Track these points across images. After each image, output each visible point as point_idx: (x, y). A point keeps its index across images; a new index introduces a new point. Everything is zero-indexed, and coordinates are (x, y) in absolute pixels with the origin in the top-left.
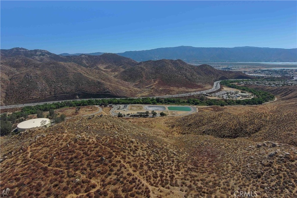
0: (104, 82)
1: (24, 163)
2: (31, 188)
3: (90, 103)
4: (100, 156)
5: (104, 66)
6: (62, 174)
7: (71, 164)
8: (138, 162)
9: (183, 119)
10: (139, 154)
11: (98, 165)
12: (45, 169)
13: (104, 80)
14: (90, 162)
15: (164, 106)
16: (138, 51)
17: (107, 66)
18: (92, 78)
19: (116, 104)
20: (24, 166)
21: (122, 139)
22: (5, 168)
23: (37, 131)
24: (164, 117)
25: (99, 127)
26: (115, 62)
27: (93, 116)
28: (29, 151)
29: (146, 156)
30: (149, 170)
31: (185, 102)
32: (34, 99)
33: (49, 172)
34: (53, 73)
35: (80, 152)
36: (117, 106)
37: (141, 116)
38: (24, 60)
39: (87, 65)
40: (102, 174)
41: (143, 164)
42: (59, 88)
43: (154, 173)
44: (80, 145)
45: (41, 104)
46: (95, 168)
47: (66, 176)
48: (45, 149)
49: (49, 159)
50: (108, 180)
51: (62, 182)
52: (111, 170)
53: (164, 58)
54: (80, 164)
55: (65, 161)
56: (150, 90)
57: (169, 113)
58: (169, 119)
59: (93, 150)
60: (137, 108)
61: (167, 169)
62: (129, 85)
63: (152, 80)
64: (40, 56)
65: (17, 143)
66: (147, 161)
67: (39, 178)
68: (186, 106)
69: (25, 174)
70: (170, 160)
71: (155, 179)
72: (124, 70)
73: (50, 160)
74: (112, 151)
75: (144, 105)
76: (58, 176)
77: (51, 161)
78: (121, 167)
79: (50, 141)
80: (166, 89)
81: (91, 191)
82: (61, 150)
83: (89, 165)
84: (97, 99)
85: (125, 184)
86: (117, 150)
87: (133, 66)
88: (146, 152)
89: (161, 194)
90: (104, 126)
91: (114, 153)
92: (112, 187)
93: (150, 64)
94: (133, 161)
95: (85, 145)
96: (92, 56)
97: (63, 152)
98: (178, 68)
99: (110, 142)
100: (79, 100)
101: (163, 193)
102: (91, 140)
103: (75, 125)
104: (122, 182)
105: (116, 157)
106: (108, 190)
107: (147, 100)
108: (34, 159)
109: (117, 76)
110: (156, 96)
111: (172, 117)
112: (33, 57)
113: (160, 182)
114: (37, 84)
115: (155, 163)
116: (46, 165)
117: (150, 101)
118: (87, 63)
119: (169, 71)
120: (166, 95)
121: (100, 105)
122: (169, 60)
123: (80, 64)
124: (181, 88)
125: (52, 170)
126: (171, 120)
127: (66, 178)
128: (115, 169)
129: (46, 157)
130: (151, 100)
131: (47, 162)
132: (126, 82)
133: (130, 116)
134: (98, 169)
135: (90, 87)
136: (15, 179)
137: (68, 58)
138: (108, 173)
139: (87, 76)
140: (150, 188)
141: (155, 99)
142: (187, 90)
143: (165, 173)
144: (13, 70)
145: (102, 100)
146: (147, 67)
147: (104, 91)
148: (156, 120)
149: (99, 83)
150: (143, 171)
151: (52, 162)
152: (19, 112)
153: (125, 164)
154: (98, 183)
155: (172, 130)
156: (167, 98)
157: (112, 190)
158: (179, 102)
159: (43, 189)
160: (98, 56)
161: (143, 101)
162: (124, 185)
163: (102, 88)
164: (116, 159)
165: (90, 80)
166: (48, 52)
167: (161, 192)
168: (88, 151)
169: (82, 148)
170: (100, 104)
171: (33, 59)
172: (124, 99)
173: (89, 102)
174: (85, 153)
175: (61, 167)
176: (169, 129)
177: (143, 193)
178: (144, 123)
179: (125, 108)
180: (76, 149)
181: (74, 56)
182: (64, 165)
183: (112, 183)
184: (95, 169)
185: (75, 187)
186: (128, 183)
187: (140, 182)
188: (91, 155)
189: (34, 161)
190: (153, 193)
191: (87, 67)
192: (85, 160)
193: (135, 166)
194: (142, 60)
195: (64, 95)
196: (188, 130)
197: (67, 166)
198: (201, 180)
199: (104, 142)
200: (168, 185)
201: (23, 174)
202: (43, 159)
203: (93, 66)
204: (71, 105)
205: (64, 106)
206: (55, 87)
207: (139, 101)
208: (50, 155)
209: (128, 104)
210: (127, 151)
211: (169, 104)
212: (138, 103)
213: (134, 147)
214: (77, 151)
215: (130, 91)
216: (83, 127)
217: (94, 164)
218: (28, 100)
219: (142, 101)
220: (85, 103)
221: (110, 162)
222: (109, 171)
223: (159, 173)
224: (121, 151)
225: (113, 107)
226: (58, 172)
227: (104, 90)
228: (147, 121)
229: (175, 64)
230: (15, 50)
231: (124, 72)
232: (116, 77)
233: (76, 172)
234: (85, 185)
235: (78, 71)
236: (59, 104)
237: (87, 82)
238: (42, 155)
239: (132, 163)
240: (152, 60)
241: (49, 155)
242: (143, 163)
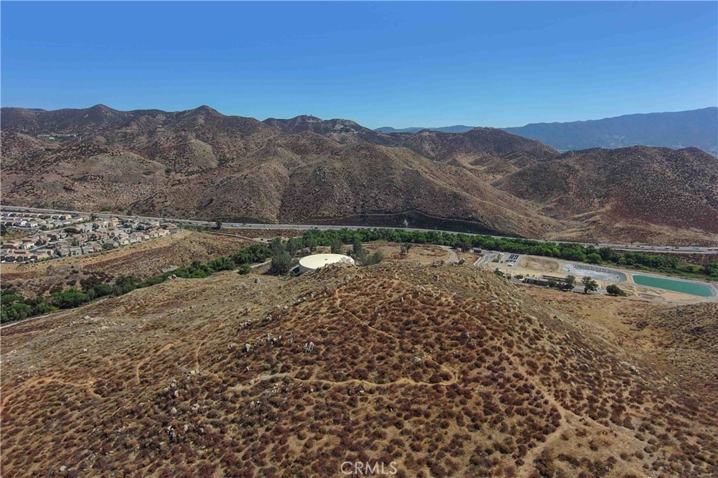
0: (468, 195)
1: (332, 313)
2: (344, 352)
3: (432, 239)
4: (460, 331)
5: (472, 159)
6: (391, 343)
7: (407, 332)
8: (539, 359)
9: (679, 313)
10: (543, 347)
11: (456, 345)
12: (364, 329)
13: (467, 191)
14: (440, 336)
15: (623, 270)
16: (563, 122)
17: (478, 158)
18: (441, 183)
19: (490, 248)
20: (333, 317)
21: (508, 311)
22: (304, 313)
23: (345, 270)
24: (619, 298)
25: (457, 282)
26: (498, 150)
27: (442, 263)
28: (337, 295)
29: (560, 355)
30: (563, 381)
31: (695, 270)
32: (324, 218)
33: (371, 334)
34: (363, 168)
35: (423, 315)
36: (492, 255)
37: (552, 285)
38: (315, 140)
39: (432, 153)
40: (462, 361)
41: (551, 367)
42: (372, 201)
43: (575, 390)
44: (423, 302)
45: (338, 228)
46: (449, 347)
47: (397, 348)
48: (362, 298)
49: (370, 314)
50: (474, 373)
51: (391, 356)
52: (481, 359)
53: (641, 143)
54: (422, 335)
55: (395, 323)
56: (585, 225)
57: (637, 292)
58: (632, 306)
59: (448, 318)
60: (544, 267)
61: (607, 392)
62: (528, 208)
63: (596, 200)
64: (341, 131)
65: (313, 283)
66: (561, 364)
67: (355, 340)
68: (695, 281)
69: (335, 329)
70: (620, 379)
71: (576, 401)
72: (518, 170)
73: (372, 316)
74: (485, 327)
75: (563, 261)
76: (385, 345)
77: (374, 318)
78: (501, 360)
79: (369, 287)
80: (635, 228)
81: (441, 383)
82: (390, 304)
83: (438, 339)
84: (447, 232)
85: (507, 390)
86: (495, 328)
87: (545, 161)
88: (561, 348)
89: (587, 428)
90: (467, 281)
91: (489, 332)
92: (480, 388)
93: (595, 158)
94: (529, 356)
95: (432, 305)
96: (446, 134)
97: (393, 307)
98: (683, 172)
99: (482, 309)
100: (409, 231)
101: (591, 428)
102: (443, 299)
103: (412, 269)
104: (502, 386)
105: (492, 339)
106: (473, 390)
107: (574, 251)
108: (347, 310)
109: (500, 183)
110: (604, 244)
111: (643, 302)
112: (328, 134)
113: (586, 409)
114: (333, 187)
115: (578, 372)
116: (365, 323)
117: (581, 252)
118: (433, 151)
119: (653, 180)
120: (632, 242)
121: (452, 246)
122: (655, 148)
123: (419, 151)
124: (688, 230)
125: (375, 332)
126: (637, 310)
127: (397, 352)
128: (489, 360)
129: (364, 311)
130: (585, 251)
131: (367, 319)
132: (522, 201)
133: (523, 282)
134: (455, 351)
135: (434, 204)
136: (321, 333)
137: (395, 138)
138: (473, 362)
139: (431, 179)
140: (562, 411)
141: (598, 251)
142: (706, 238)
143: (601, 397)
144: (296, 158)
145: (458, 235)
146: (584, 165)
147: (465, 217)
148: (593, 301)
149: (456, 196)
150: (548, 378)
151: (375, 320)
152: (300, 239)
153: (510, 356)
154: (455, 373)
155: (636, 333)
156: (635, 252)
157: (480, 393)
158: (673, 267)
159: (361, 358)
160: (459, 134)
161: (561, 250)
162: (505, 391)
163: (461, 209)
164: (493, 343)
165: (437, 188)
166: (355, 123)
167: (586, 424)
168: (437, 316)
169: (426, 308)
170: (453, 243)
171: (328, 137)
172: (511, 241)
173: (429, 236)
174: (433, 319)
175: (390, 333)
176: (629, 328)
177: (546, 416)
178: (559, 302)
179: (511, 261)
180: (416, 309)
181: (408, 133)
182: (395, 330)
183: (481, 381)
184: (451, 350)
185: (414, 369)
186: (514, 389)
187: (540, 395)
188: (443, 325)
189: (346, 313)
190: (567, 421)
191: (432, 159)
192: (432, 330)
193: (533, 366)
194: (570, 147)
195: (380, 216)
196: (690, 342)
197: (399, 333)
198: (699, 436)
199: (469, 307)
200: (608, 419)
201: (331, 329)
202: (360, 313)
203: (443, 157)
204: (391, 238)
205: (377, 239)
206: (365, 197)
207: (552, 250)
208: (372, 309)
209: (522, 252)
210: (516, 335)
211: (637, 268)
212: (547, 254)
213: (532, 332)
214: (418, 313)
215: (530, 222)
216: (426, 275)
217: (448, 341)
218: (315, 218)
219: (558, 251)
220: (420, 238)
221: (480, 344)
222: (478, 360)
223: (586, 393)
224: (503, 331)
225: (482, 256)
226: (384, 338)
227: (467, 213)
228: (567, 299)
229: (676, 161)
230: (299, 120)
231: (519, 174)
232: (497, 186)
233: (416, 346)
234: (431, 372)
235: (414, 166)
236: (369, 233)
237: (430, 192)
238: (358, 306)
239: (526, 359)
240: (603, 148)
241: (369, 308)
242: (550, 364)
